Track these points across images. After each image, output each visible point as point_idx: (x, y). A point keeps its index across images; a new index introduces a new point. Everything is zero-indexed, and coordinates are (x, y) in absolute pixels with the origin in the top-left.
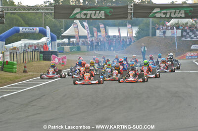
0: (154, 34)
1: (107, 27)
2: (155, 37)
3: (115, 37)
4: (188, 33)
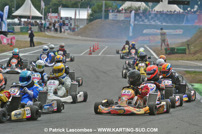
0: (107, 17)
1: (59, 8)
2: (108, 20)
3: (67, 18)
4: (141, 17)
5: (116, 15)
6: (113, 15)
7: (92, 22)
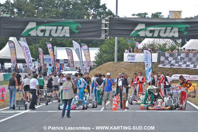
0: (121, 59)
1: (55, 47)
2: (122, 62)
3: (66, 61)
4: (167, 58)
5: (133, 56)
6: (129, 56)
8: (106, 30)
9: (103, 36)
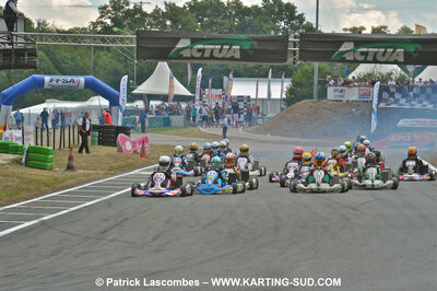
1: (225, 78)
2: (325, 101)
3: (240, 98)
4: (392, 95)
5: (342, 91)
6: (335, 90)
7: (293, 106)
8: (294, 52)
9: (290, 60)
